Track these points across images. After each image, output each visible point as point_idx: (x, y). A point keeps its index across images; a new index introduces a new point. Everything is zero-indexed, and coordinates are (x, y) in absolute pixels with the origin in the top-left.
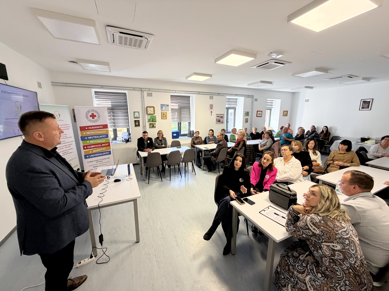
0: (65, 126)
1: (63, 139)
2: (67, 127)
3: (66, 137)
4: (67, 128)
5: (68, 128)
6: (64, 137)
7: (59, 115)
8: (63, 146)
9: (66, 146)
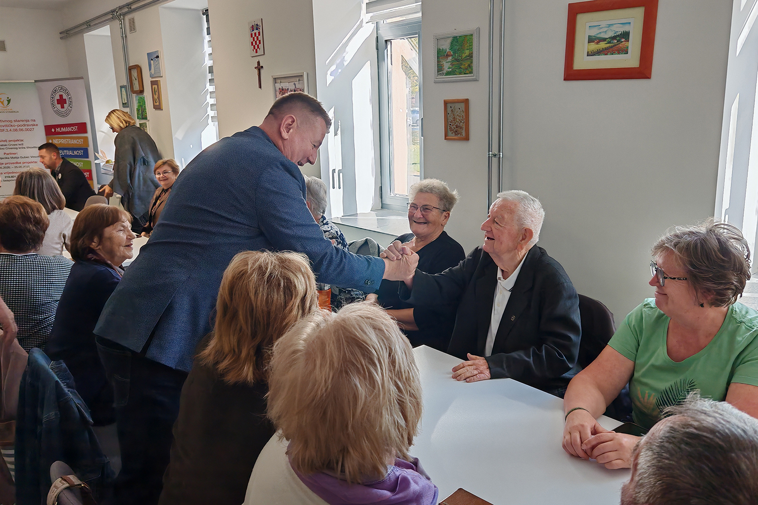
0: (21, 123)
1: (11, 148)
2: (28, 125)
3: (20, 146)
4: (27, 127)
5: (29, 127)
6: (14, 145)
7: (9, 101)
8: (10, 163)
9: (17, 163)
